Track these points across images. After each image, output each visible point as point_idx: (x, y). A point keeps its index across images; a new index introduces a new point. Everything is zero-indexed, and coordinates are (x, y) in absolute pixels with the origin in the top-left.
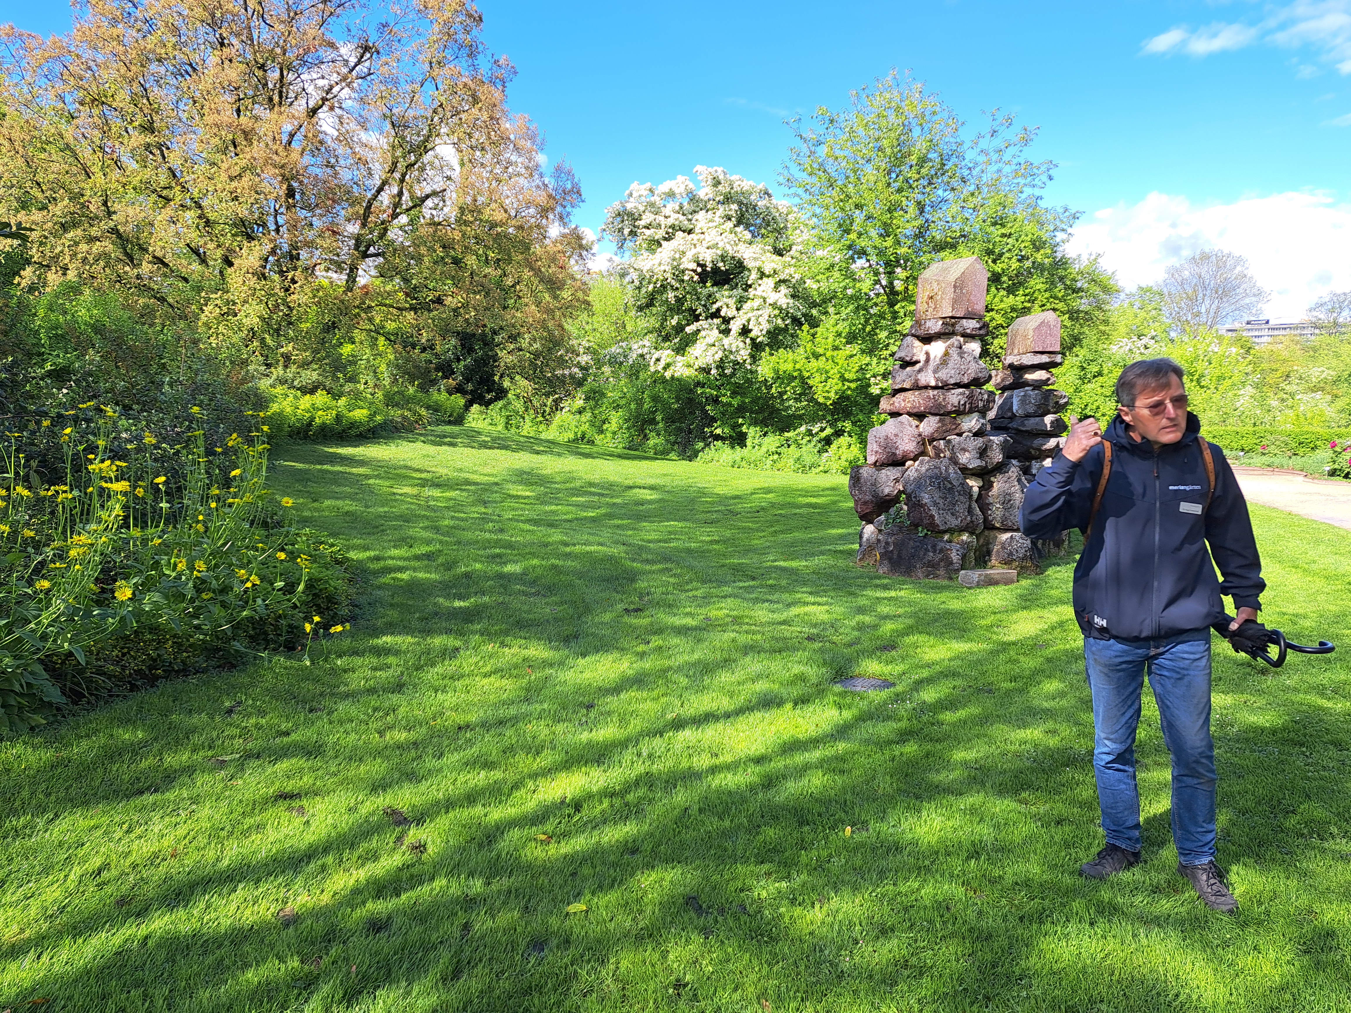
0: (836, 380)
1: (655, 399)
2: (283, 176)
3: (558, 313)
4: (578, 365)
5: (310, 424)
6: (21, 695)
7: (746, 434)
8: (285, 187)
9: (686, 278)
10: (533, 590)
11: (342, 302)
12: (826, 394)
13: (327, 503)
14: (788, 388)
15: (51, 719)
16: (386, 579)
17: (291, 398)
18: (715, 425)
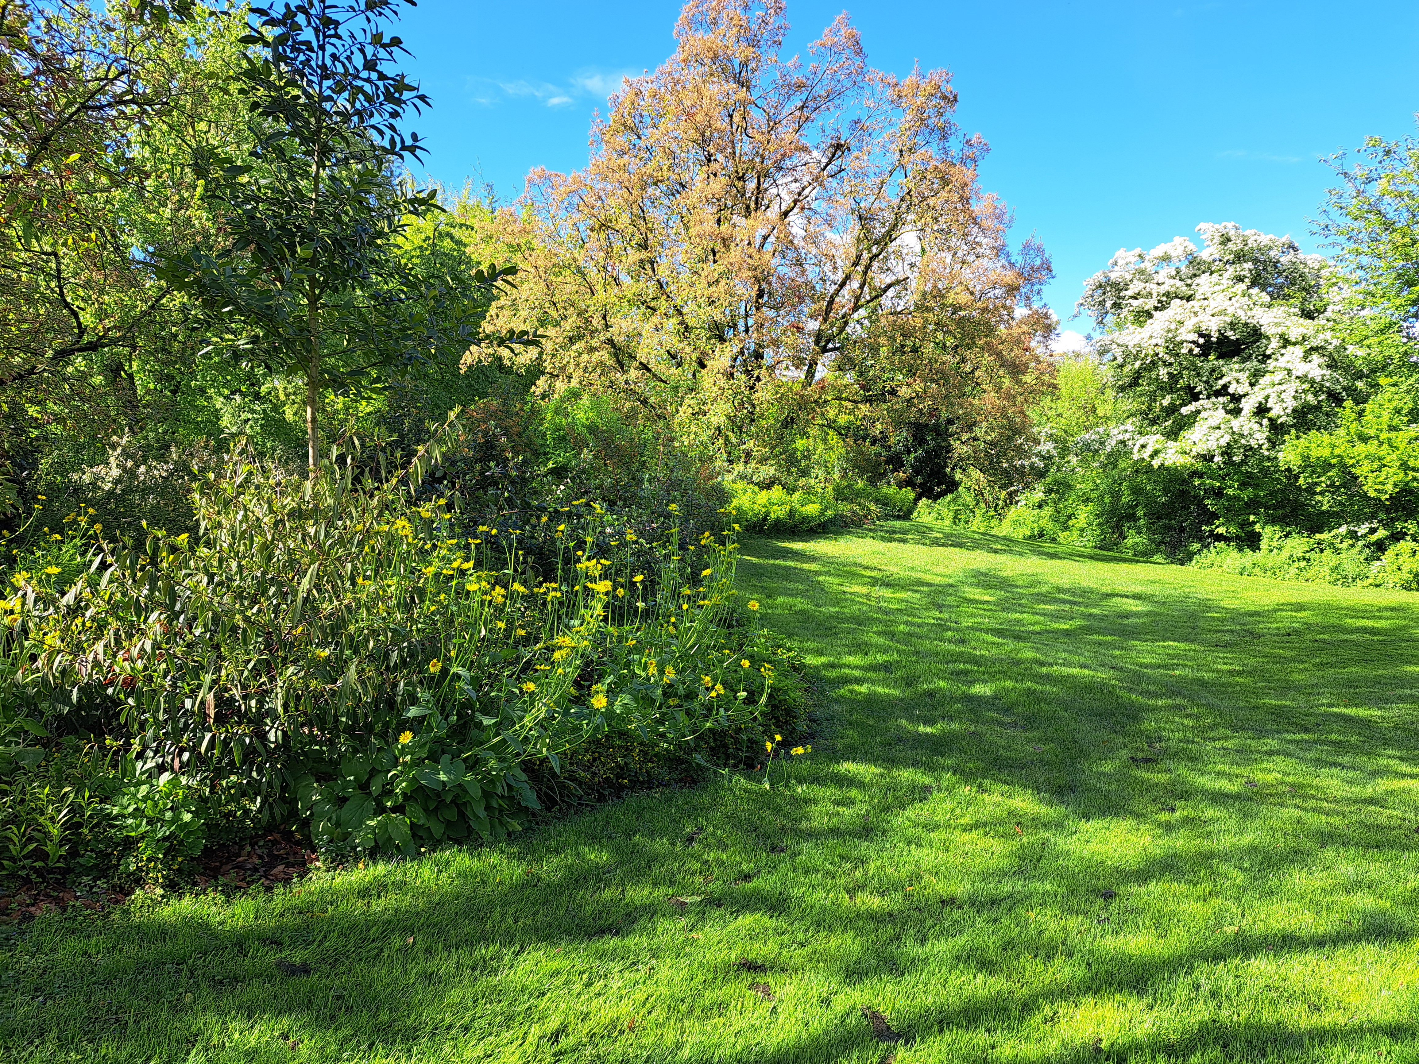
0: (1394, 469)
1: (1136, 491)
2: (755, 277)
3: (1019, 399)
4: (1039, 455)
5: (765, 519)
6: (503, 797)
7: (1259, 535)
8: (756, 287)
9: (1184, 351)
10: (1009, 720)
11: (802, 397)
12: (1380, 487)
13: (781, 600)
14: (1323, 479)
15: (527, 825)
16: (844, 691)
17: (749, 493)
18: (1217, 522)
